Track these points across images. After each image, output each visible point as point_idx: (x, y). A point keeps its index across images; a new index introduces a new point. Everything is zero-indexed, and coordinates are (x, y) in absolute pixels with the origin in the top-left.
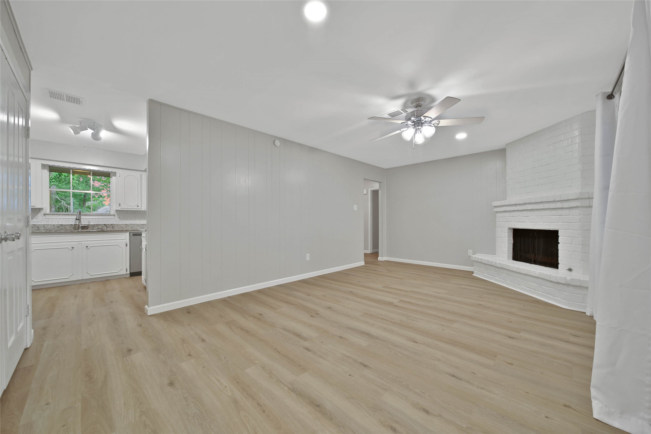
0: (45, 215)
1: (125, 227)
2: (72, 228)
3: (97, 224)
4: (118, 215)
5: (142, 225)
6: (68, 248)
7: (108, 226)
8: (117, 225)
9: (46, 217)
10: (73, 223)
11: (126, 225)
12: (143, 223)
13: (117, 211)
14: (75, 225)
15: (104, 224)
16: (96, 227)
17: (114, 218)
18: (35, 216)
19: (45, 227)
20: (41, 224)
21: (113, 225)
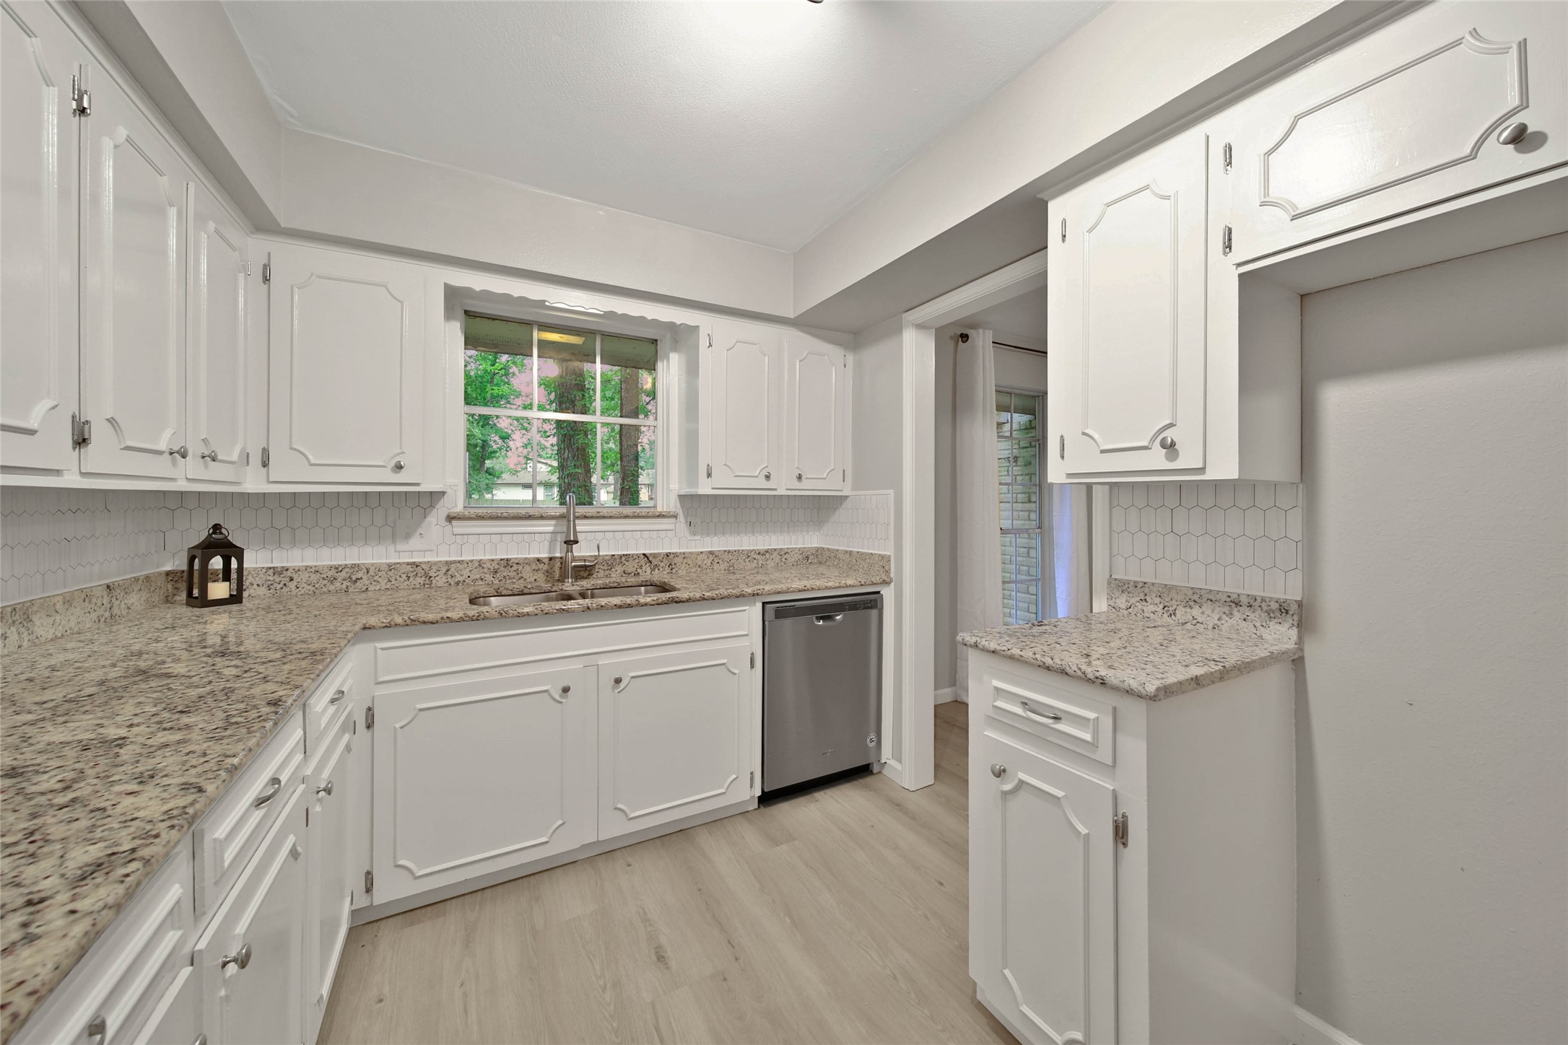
0: (450, 518)
1: (709, 564)
2: (540, 577)
3: (621, 556)
4: (686, 516)
5: (759, 554)
6: (546, 691)
7: (655, 562)
8: (685, 556)
9: (457, 530)
10: (544, 555)
11: (711, 558)
12: (762, 547)
13: (682, 497)
14: (551, 559)
15: (644, 555)
16: (620, 569)
17: (672, 527)
18: (419, 525)
19: (450, 573)
20: (436, 563)
21: (671, 556)
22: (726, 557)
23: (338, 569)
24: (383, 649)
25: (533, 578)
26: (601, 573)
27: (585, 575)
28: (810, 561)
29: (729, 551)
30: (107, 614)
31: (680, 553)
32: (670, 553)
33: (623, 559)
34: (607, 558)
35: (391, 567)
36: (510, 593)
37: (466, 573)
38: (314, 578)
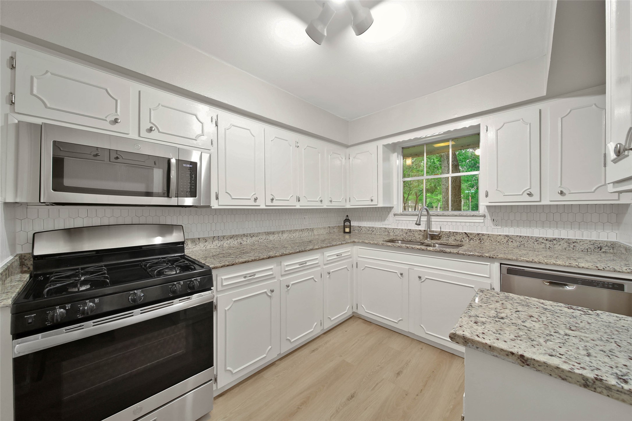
0: (395, 215)
2: (421, 237)
4: (491, 216)
5: (546, 240)
6: (396, 273)
7: (471, 237)
8: (488, 236)
9: (397, 219)
13: (488, 207)
14: (424, 231)
15: (465, 233)
16: (453, 238)
17: (482, 221)
18: (387, 217)
19: (394, 232)
20: (391, 228)
21: (481, 235)
22: (518, 239)
23: (370, 228)
24: (359, 248)
25: (419, 237)
26: (445, 239)
27: (438, 238)
28: (603, 250)
29: (521, 236)
30: (329, 232)
31: (486, 234)
32: (480, 234)
33: (455, 234)
34: (447, 233)
35: (380, 228)
36: (407, 240)
37: (398, 232)
38: (366, 229)
